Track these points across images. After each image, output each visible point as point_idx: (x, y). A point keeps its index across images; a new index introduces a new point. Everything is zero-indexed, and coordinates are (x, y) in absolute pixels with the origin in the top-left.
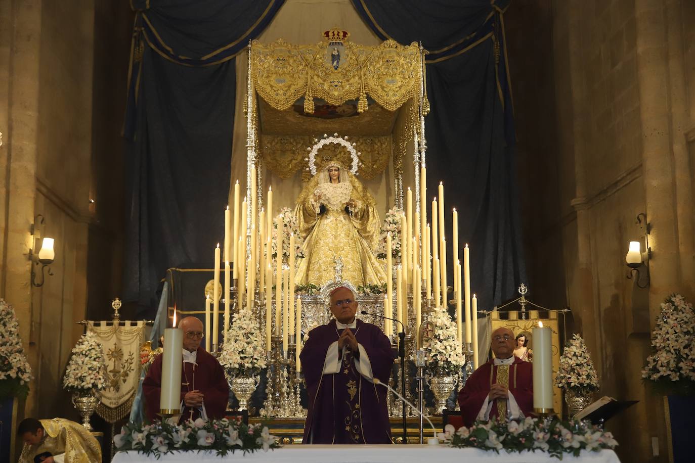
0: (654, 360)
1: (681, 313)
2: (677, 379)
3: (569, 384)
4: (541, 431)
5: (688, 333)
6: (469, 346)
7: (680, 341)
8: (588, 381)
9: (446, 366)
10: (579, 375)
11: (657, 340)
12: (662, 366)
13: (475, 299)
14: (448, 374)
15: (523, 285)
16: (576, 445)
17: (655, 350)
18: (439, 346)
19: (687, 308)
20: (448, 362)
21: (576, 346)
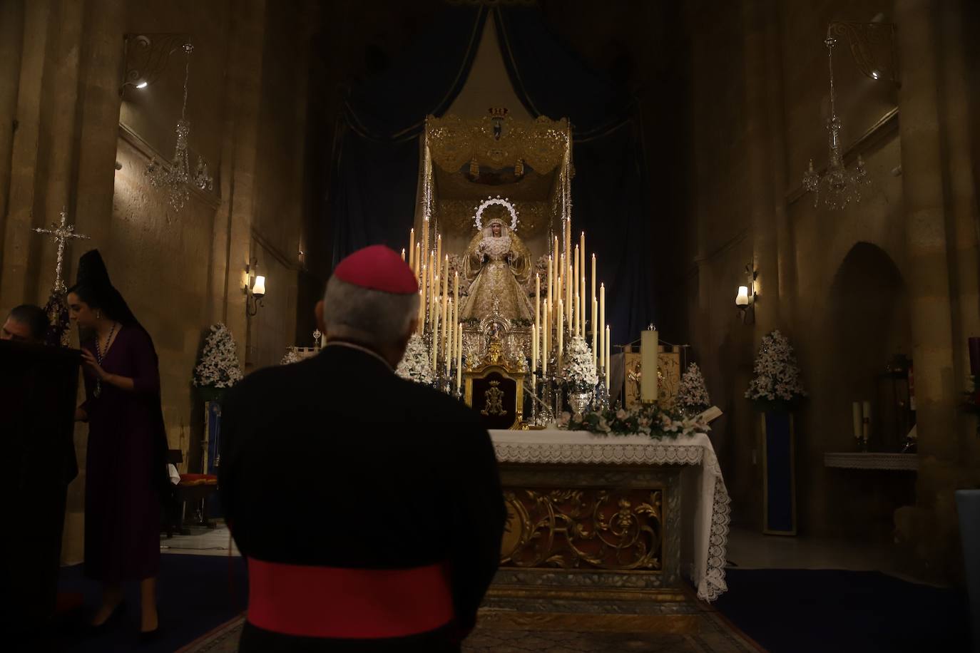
0: (756, 383)
1: (778, 345)
2: (773, 398)
3: (686, 403)
4: (645, 418)
5: (783, 361)
6: (602, 369)
7: (777, 367)
8: (701, 401)
9: (581, 384)
10: (694, 396)
11: (758, 367)
12: (761, 388)
13: (608, 329)
14: (584, 392)
15: (652, 324)
16: (674, 429)
17: (756, 376)
18: (576, 368)
19: (784, 341)
20: (584, 382)
21: (693, 372)
